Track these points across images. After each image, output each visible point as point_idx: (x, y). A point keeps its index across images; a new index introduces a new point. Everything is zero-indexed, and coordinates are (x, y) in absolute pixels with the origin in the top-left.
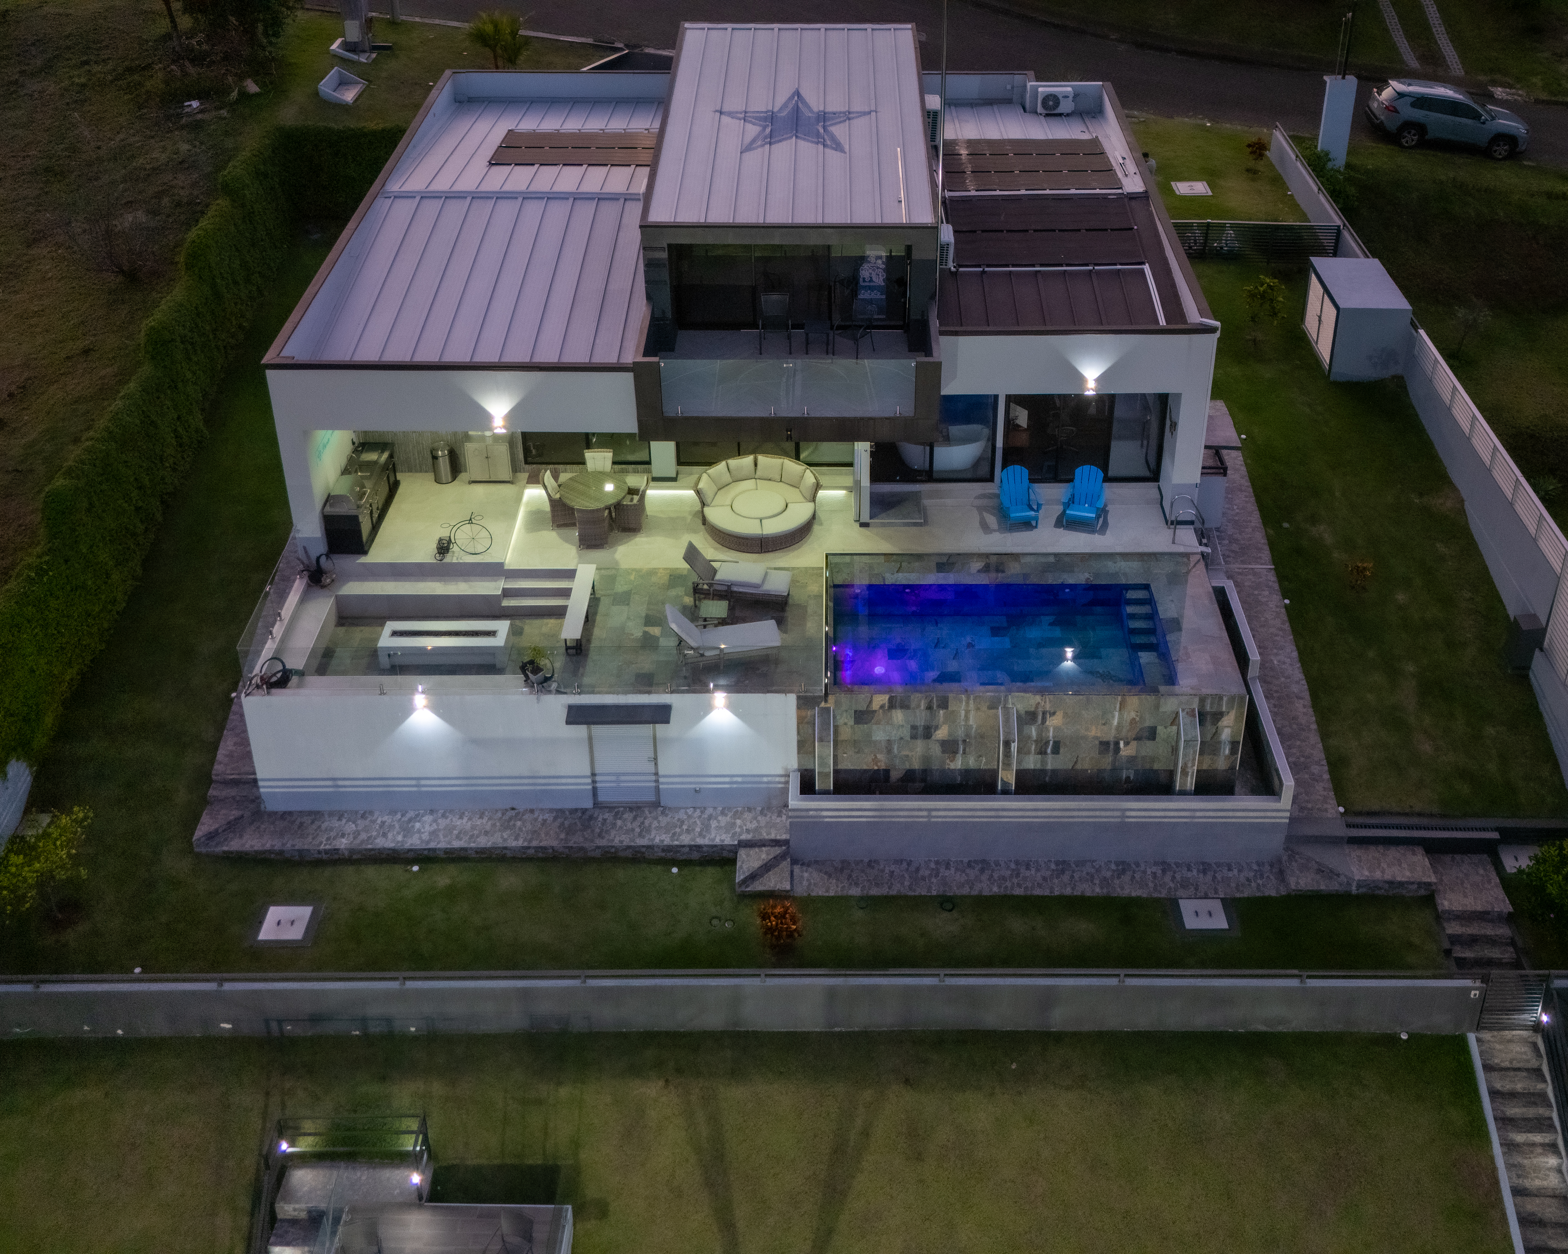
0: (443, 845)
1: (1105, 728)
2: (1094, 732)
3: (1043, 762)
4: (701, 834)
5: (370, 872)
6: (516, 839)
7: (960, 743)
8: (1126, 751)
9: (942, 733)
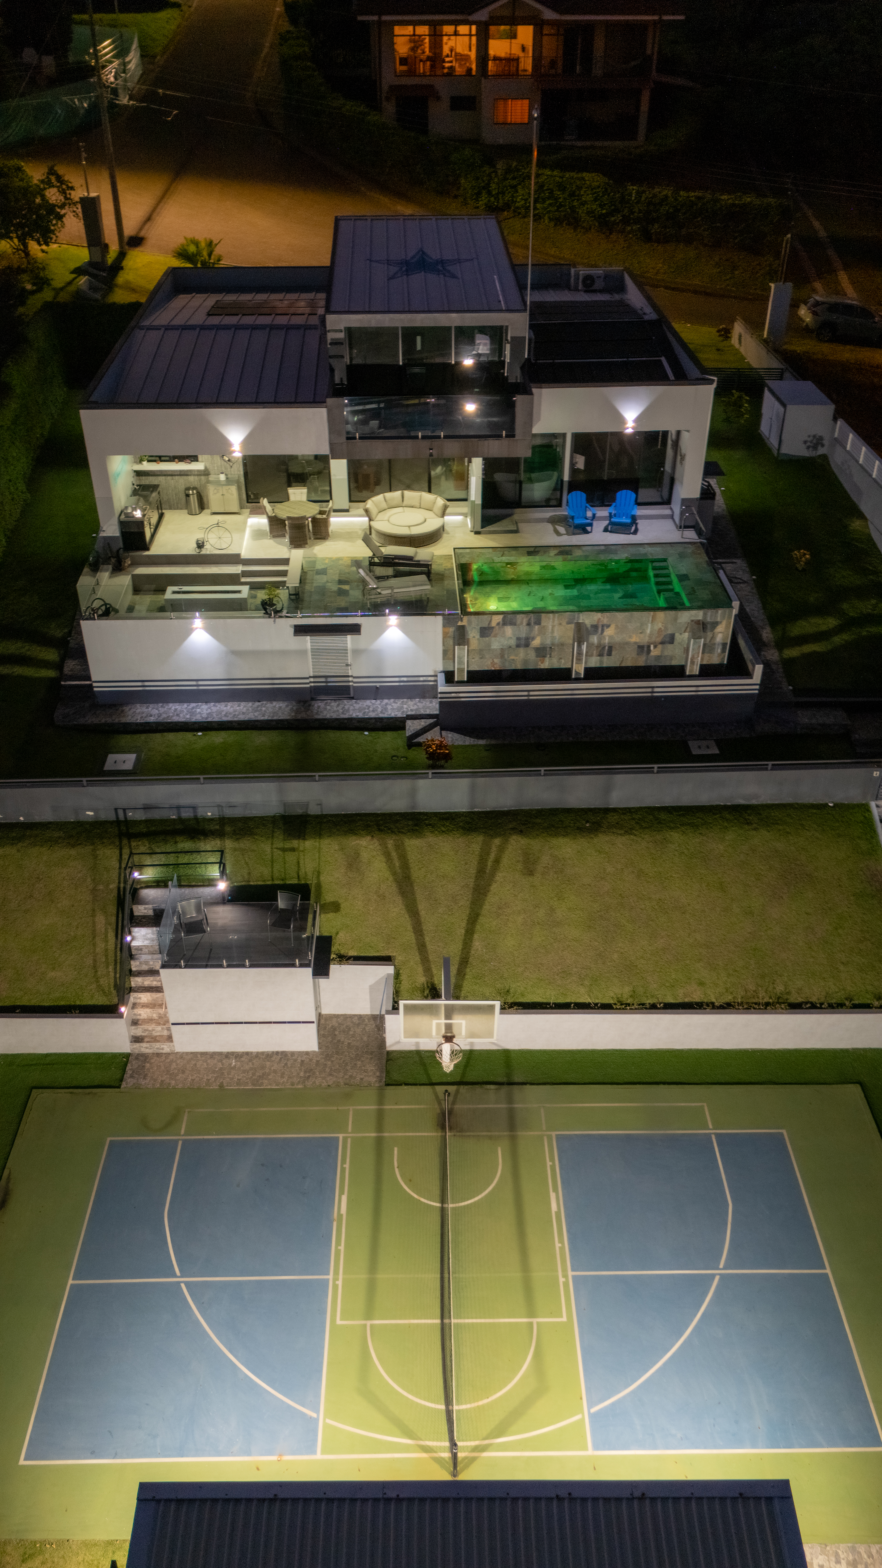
0: (216, 719)
1: (642, 636)
2: (635, 639)
3: (601, 662)
4: (381, 712)
5: (171, 736)
6: (263, 716)
7: (548, 649)
8: (655, 652)
9: (536, 642)
